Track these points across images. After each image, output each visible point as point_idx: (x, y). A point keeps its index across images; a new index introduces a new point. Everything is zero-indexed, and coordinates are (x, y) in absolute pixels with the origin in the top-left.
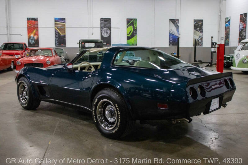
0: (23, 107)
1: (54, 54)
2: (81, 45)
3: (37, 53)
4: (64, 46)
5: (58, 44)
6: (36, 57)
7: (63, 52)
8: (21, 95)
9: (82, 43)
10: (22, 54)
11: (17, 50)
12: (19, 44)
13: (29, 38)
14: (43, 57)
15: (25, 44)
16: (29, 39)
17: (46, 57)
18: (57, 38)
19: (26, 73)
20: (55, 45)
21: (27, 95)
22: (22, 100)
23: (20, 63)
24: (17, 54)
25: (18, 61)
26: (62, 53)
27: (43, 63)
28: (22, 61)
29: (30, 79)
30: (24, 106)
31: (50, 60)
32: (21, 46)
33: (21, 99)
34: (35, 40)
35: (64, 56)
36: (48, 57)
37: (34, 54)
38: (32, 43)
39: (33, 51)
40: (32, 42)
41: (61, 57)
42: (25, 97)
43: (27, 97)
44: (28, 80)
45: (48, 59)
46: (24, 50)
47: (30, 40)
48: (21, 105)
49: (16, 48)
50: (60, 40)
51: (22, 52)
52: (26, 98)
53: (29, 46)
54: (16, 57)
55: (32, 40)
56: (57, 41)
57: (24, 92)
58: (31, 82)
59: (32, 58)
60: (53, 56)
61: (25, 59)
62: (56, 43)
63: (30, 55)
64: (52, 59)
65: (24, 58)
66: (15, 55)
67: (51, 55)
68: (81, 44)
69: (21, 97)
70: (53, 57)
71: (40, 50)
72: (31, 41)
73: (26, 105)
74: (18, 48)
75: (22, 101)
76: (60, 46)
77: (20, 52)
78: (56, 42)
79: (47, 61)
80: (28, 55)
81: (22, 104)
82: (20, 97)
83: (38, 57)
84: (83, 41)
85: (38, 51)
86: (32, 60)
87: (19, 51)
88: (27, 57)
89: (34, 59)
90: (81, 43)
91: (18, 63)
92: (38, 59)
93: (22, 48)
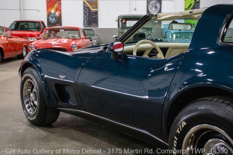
0: (29, 120)
1: (82, 36)
2: (120, 23)
3: (58, 34)
4: (95, 26)
5: (87, 24)
6: (57, 40)
7: (95, 35)
8: (27, 98)
9: (122, 19)
10: (38, 35)
11: (32, 31)
12: (35, 22)
13: (49, 14)
14: (67, 40)
15: (43, 23)
16: (48, 16)
17: (71, 40)
18: (86, 14)
19: (35, 61)
20: (84, 25)
21: (36, 100)
22: (29, 107)
23: (34, 47)
24: (31, 36)
25: (31, 45)
26: (93, 35)
27: (66, 48)
28: (36, 45)
29: (41, 72)
30: (32, 119)
31: (77, 44)
32: (37, 25)
33: (27, 106)
34: (56, 18)
35: (95, 39)
36: (74, 39)
37: (54, 35)
38: (52, 22)
39: (53, 32)
40: (53, 20)
41: (91, 40)
42: (33, 102)
43: (36, 103)
44: (38, 74)
45: (73, 43)
46: (41, 31)
47: (50, 17)
48: (27, 117)
49: (31, 28)
50: (90, 18)
51: (39, 33)
52: (35, 105)
53: (48, 27)
54: (31, 40)
55: (53, 17)
56: (86, 19)
57: (32, 95)
58: (43, 77)
59: (51, 41)
60: (81, 38)
61: (42, 42)
62: (84, 23)
63: (49, 36)
64: (79, 42)
65: (40, 41)
66: (30, 38)
67: (79, 38)
68: (122, 21)
69: (27, 103)
70: (81, 40)
71: (63, 30)
72: (51, 19)
73: (35, 117)
74: (33, 29)
75: (28, 110)
76: (91, 26)
77: (35, 33)
78: (84, 21)
79: (73, 45)
80: (45, 36)
81: (28, 115)
82: (25, 102)
83: (60, 39)
84: (124, 17)
85: (60, 30)
86: (51, 44)
87: (34, 31)
88: (45, 39)
89: (53, 42)
90: (120, 20)
91: (31, 47)
92: (60, 42)
93: (38, 28)
